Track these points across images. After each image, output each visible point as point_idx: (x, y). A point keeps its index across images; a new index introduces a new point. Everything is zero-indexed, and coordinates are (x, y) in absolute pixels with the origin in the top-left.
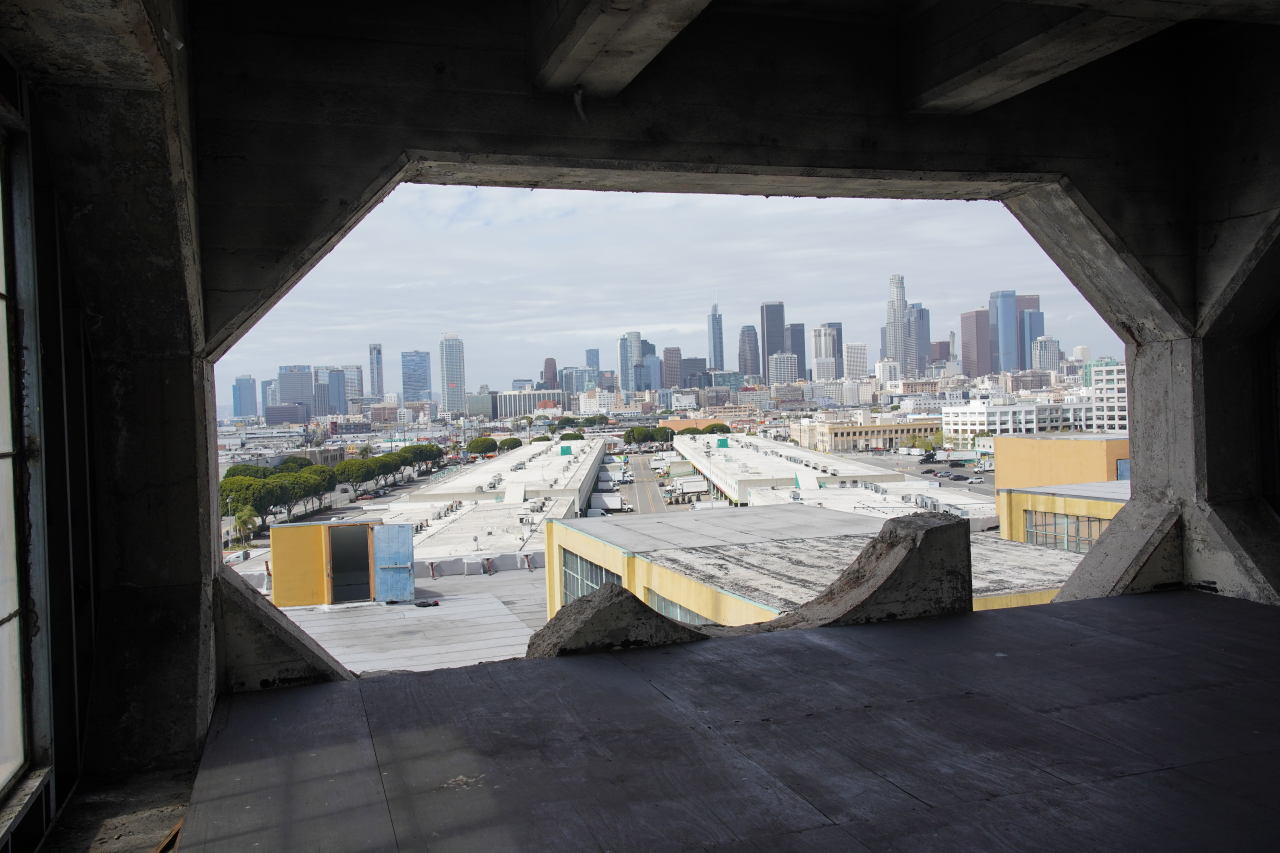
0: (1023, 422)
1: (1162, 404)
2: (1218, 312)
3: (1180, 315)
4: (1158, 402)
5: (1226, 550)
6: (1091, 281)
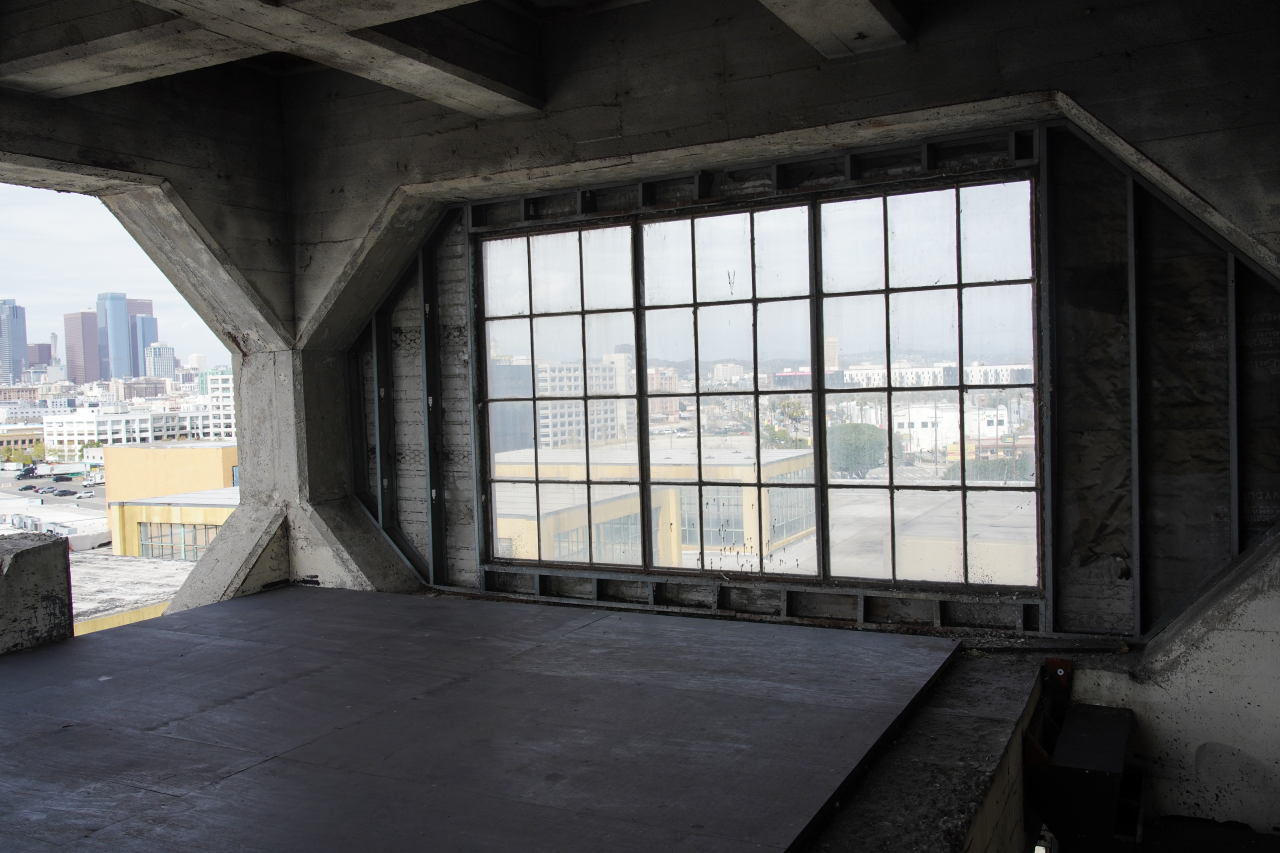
0: (137, 431)
1: (267, 412)
2: (315, 327)
3: (282, 328)
4: (264, 410)
5: (324, 545)
6: (196, 289)
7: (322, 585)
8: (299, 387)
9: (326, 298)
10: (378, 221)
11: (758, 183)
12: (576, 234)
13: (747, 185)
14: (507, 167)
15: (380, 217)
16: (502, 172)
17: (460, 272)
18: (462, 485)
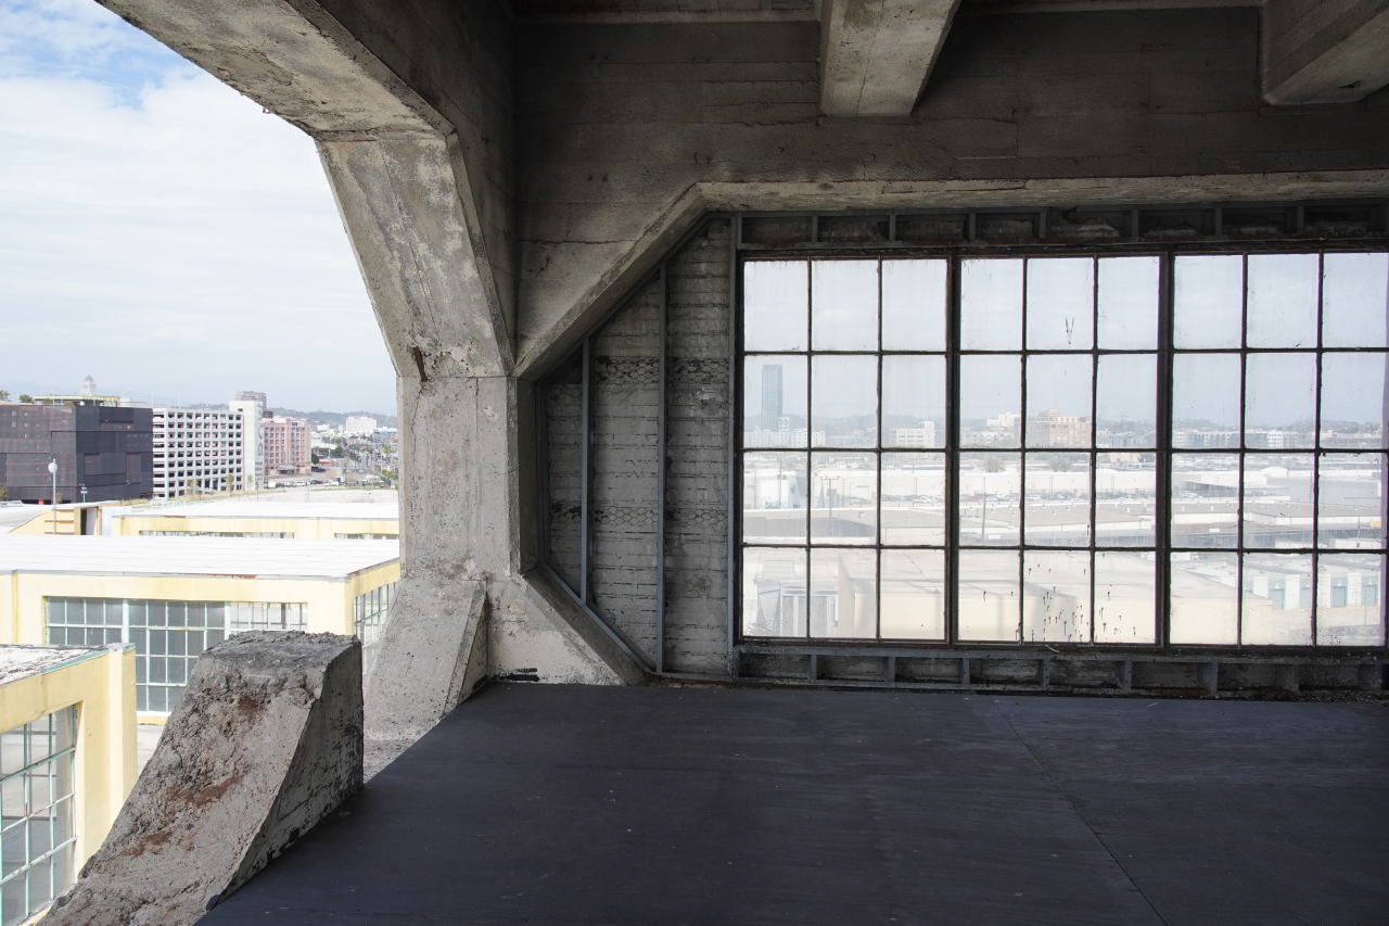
3: (508, 347)
4: (455, 453)
5: (551, 629)
7: (542, 681)
8: (513, 425)
9: (569, 313)
10: (658, 223)
11: (1096, 228)
12: (875, 263)
13: (1083, 228)
14: (858, 175)
16: (851, 181)
17: (702, 296)
18: (690, 549)
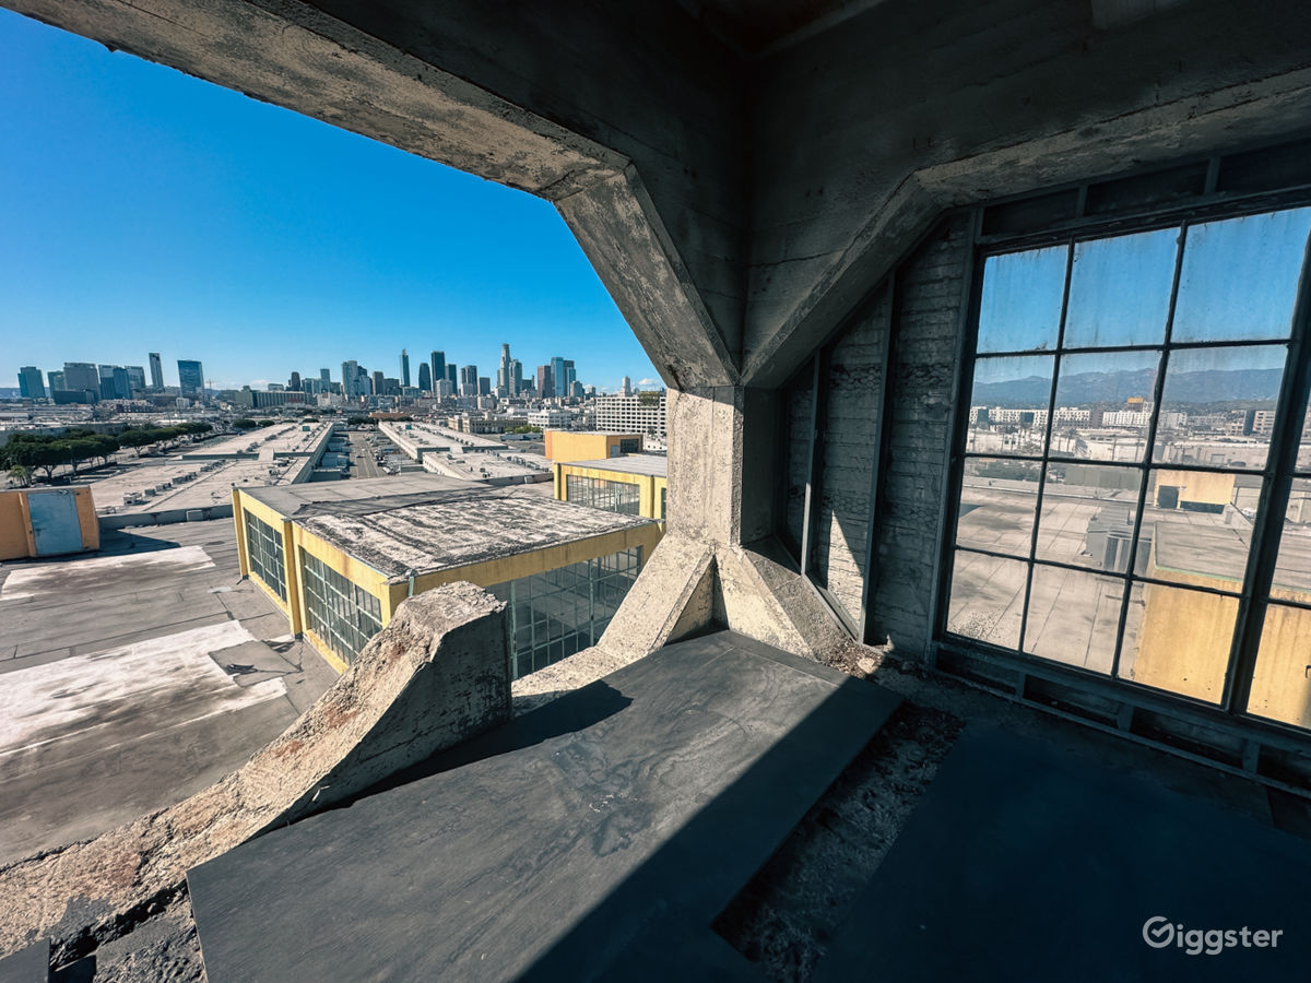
2: (763, 362)
3: (729, 360)
4: (698, 447)
6: (646, 317)
8: (738, 425)
9: (783, 328)
10: (870, 227)
14: (1146, 100)
15: (874, 220)
16: (1132, 113)
17: (936, 301)
18: (904, 542)
